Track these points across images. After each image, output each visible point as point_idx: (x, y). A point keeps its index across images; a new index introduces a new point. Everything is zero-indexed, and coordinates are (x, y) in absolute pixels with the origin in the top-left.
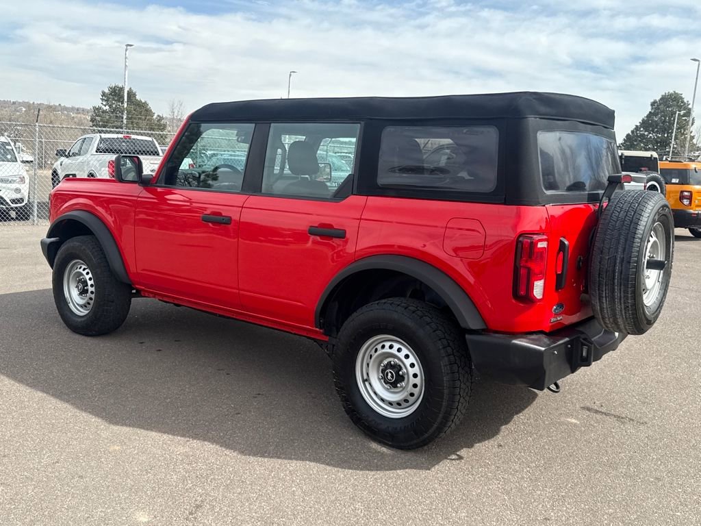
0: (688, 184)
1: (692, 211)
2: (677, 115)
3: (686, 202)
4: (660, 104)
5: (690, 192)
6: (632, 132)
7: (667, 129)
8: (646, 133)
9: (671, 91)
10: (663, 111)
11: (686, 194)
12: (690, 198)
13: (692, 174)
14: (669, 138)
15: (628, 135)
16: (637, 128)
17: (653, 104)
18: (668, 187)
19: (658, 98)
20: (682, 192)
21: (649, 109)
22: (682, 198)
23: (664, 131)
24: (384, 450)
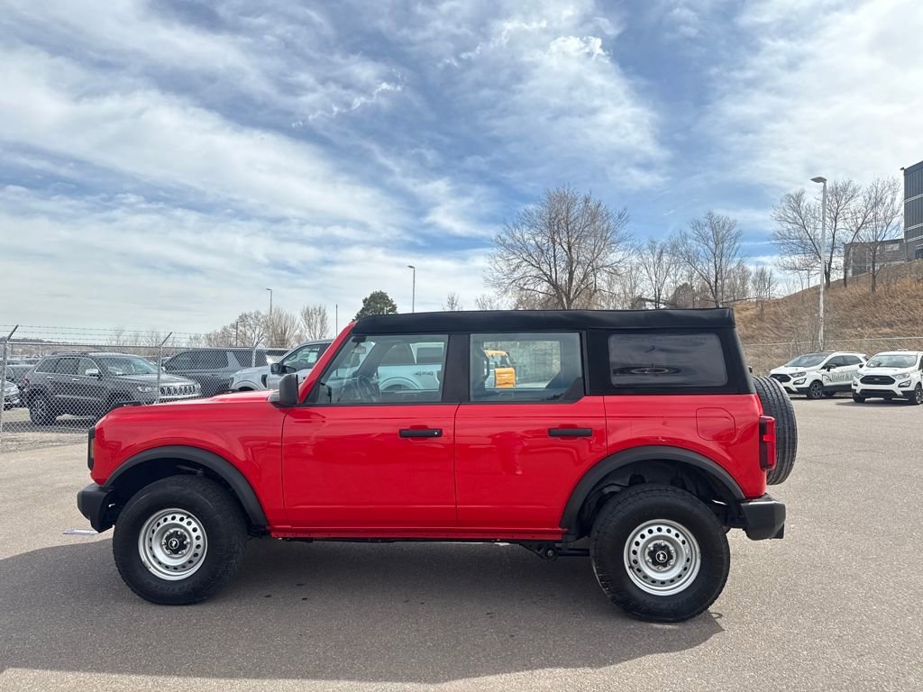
2: (385, 311)
4: (371, 301)
9: (378, 291)
10: (374, 307)
17: (364, 301)
19: (368, 296)
24: (668, 627)
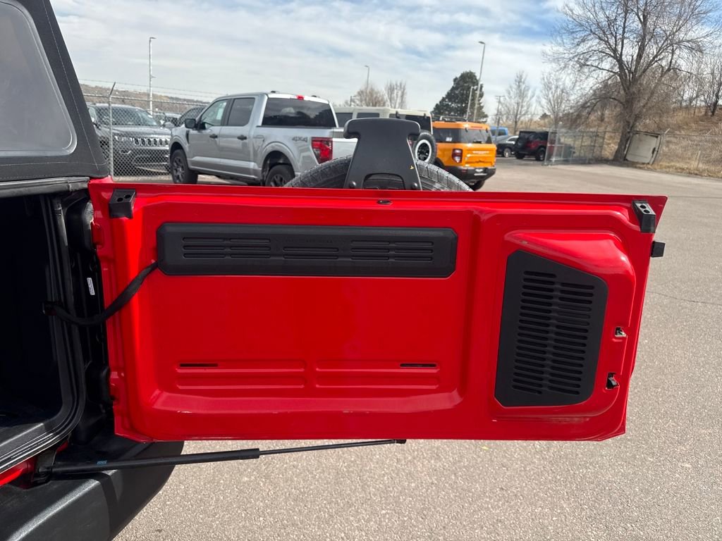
0: (459, 142)
1: (462, 167)
2: (471, 90)
3: (457, 159)
4: (460, 80)
5: (461, 150)
6: (440, 102)
7: (464, 99)
8: (450, 103)
10: (462, 86)
11: (458, 151)
12: (461, 155)
13: (463, 133)
14: (466, 107)
15: (437, 105)
16: (443, 99)
17: (455, 80)
18: (440, 145)
19: (458, 75)
20: (454, 150)
21: (452, 84)
22: (454, 155)
23: (462, 102)
